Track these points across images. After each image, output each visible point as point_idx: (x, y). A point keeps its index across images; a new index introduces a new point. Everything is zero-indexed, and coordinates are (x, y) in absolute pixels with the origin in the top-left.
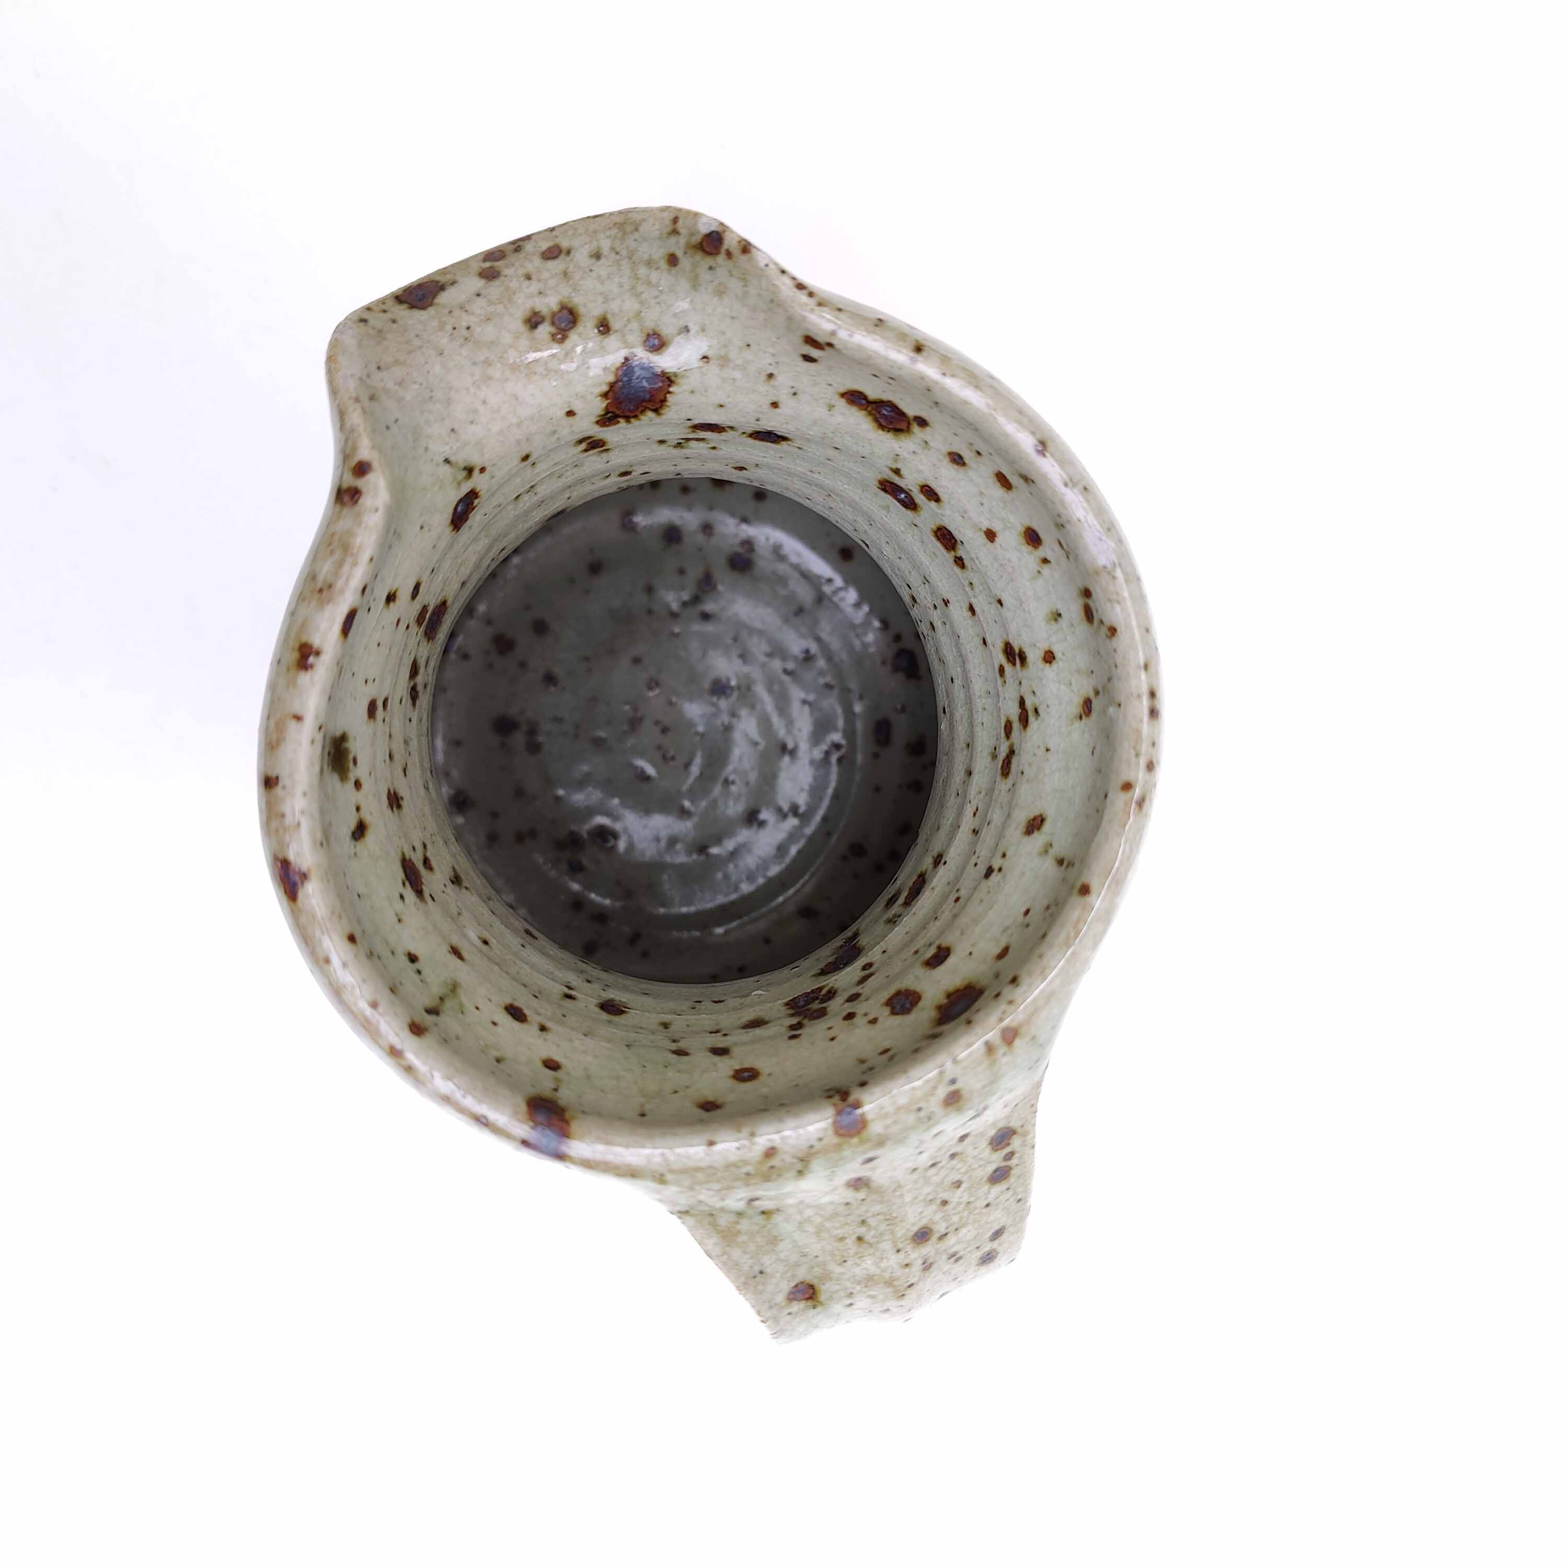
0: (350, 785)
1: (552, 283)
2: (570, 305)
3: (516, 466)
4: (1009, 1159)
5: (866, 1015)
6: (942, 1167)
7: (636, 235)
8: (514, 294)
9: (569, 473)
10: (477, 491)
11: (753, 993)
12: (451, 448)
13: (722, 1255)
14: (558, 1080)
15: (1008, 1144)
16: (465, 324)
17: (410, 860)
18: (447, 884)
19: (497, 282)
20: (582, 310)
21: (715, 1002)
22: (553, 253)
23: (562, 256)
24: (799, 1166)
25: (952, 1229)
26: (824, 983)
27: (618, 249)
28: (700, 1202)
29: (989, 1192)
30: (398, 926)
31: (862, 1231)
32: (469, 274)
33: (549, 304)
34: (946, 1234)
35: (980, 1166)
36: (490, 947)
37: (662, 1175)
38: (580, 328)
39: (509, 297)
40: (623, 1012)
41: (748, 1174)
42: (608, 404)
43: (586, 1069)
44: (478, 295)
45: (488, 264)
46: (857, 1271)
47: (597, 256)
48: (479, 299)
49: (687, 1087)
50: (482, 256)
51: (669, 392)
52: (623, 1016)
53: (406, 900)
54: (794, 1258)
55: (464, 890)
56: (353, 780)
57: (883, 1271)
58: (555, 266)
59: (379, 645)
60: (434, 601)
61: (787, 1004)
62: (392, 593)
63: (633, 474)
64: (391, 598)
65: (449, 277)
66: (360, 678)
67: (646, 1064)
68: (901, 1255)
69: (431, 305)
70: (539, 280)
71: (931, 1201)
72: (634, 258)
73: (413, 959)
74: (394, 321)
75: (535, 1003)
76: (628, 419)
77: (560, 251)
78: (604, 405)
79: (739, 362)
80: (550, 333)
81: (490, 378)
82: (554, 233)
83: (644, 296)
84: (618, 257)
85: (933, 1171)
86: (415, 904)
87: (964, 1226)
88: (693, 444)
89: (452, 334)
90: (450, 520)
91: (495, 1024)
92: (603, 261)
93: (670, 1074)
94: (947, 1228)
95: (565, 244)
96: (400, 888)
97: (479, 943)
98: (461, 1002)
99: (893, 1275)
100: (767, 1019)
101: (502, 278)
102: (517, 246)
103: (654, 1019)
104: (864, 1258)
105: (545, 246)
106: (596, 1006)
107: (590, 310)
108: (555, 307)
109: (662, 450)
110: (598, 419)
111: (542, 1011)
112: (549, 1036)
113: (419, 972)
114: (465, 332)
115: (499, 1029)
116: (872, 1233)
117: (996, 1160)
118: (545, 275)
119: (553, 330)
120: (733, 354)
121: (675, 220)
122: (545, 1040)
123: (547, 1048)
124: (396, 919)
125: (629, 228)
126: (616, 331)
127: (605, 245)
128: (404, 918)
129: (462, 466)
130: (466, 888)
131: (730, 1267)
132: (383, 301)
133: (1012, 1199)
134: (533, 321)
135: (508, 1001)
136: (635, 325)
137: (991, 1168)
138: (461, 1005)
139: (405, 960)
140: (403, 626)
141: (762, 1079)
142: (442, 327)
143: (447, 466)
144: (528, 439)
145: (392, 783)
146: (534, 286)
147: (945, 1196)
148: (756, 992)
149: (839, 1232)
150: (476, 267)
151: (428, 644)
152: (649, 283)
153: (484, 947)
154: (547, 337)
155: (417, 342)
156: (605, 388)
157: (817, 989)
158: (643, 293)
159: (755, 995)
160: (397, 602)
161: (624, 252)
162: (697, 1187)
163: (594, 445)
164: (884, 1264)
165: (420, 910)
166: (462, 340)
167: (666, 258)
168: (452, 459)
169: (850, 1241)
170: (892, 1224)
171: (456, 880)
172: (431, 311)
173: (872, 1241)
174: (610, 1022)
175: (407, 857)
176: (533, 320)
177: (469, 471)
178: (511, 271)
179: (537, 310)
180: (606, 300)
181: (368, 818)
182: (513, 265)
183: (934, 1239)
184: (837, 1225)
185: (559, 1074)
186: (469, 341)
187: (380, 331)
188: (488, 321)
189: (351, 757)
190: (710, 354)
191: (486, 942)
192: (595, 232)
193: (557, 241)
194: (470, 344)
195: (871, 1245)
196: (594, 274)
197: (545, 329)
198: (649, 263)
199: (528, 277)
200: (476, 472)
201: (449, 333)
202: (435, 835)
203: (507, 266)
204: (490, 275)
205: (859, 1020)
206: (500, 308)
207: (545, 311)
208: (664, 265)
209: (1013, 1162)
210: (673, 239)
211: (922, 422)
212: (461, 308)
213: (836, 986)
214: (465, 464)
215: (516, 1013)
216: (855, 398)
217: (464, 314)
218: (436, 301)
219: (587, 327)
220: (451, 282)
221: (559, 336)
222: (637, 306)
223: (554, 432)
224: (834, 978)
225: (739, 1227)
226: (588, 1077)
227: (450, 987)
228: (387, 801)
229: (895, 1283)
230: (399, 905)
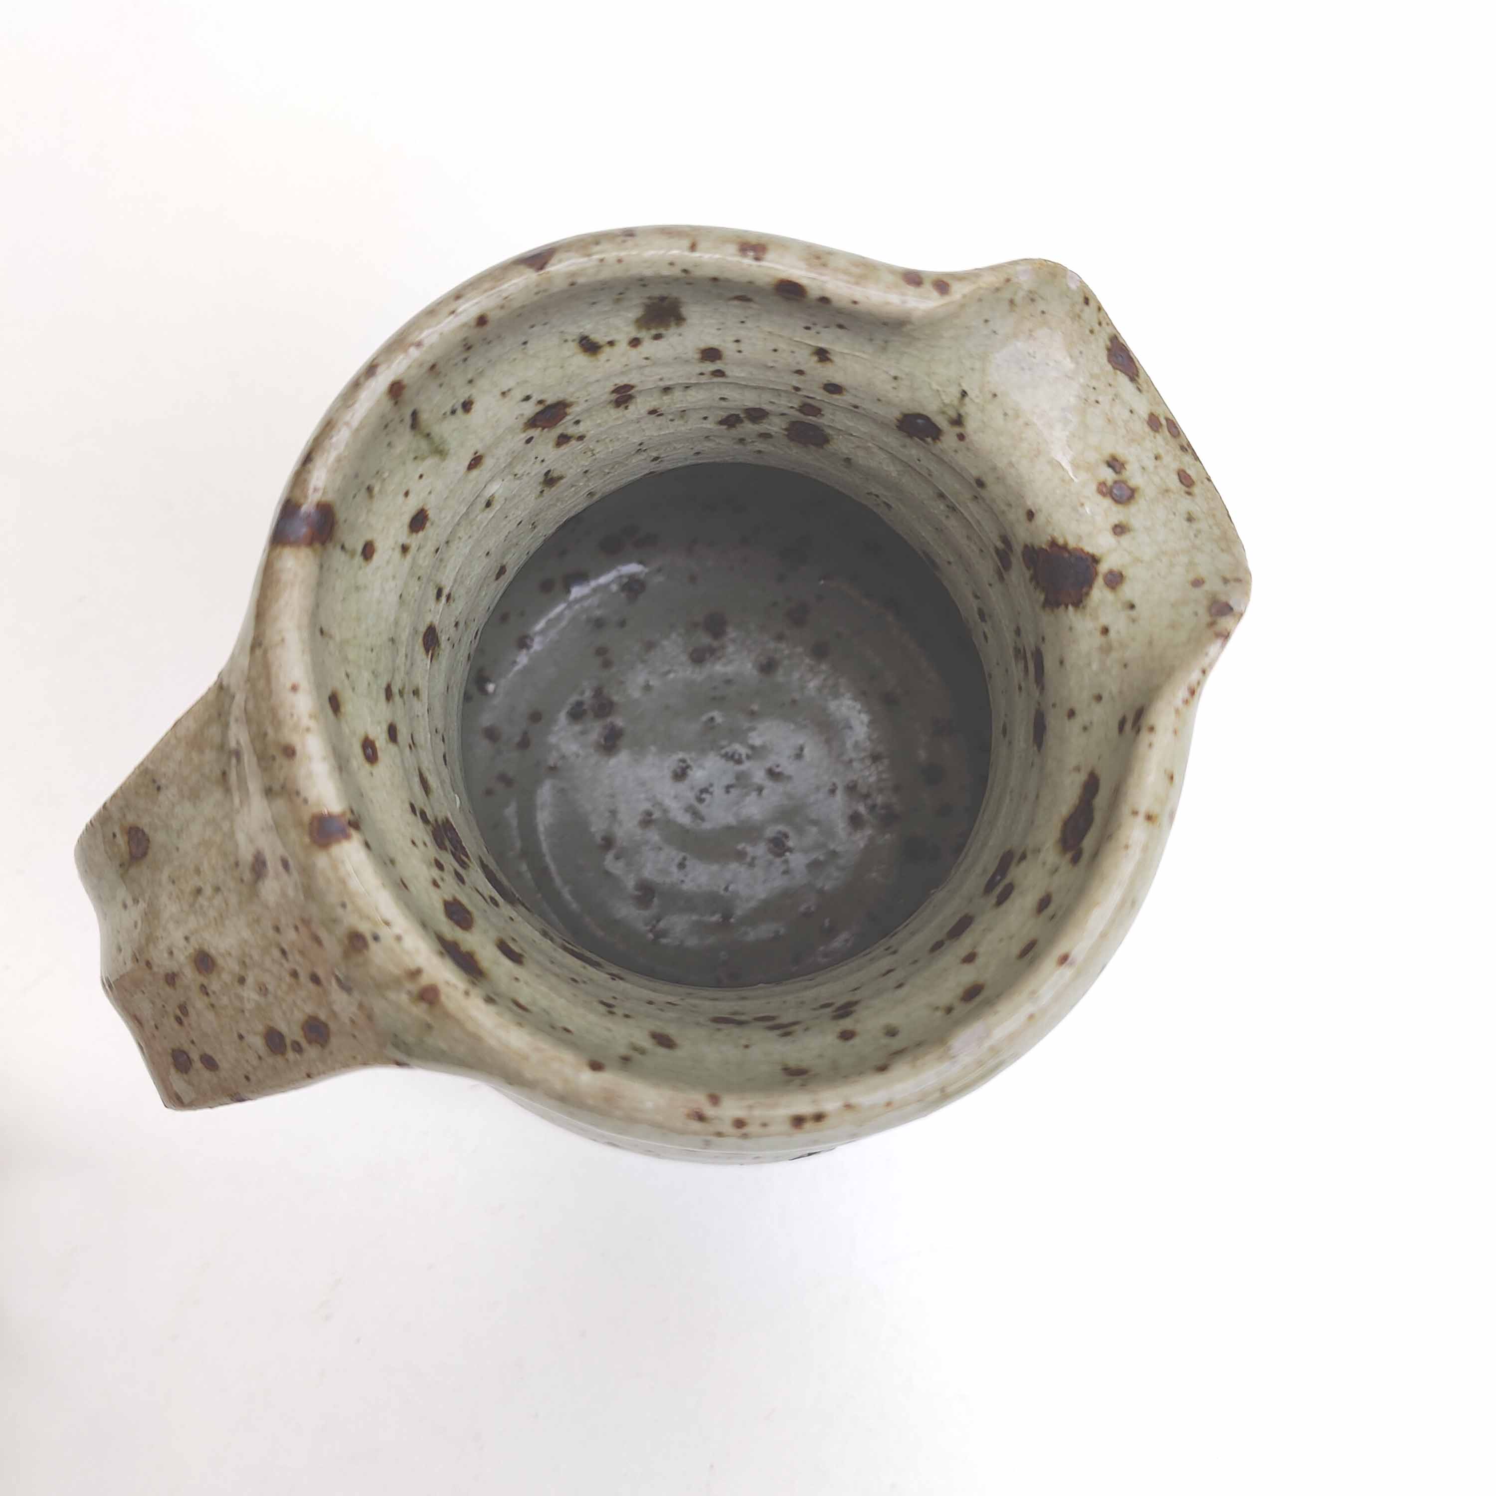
0: (634, 334)
1: (1156, 479)
2: (1136, 495)
3: (971, 474)
4: (294, 1050)
5: (442, 879)
6: (281, 965)
7: (1217, 551)
8: (1139, 444)
9: (974, 547)
10: (942, 438)
11: (456, 796)
12: (977, 397)
13: (176, 737)
14: (353, 554)
15: (310, 1042)
16: (1100, 399)
17: (565, 414)
18: (544, 464)
19: (1147, 429)
20: (1133, 508)
21: (444, 756)
22: (1185, 479)
23: (1184, 488)
24: (276, 787)
25: (213, 999)
26: (472, 860)
27: (1200, 536)
28: (233, 697)
29: (255, 1034)
30: (497, 392)
31: (208, 891)
32: (1151, 405)
33: (1134, 477)
34: (207, 994)
35: (284, 1013)
36: (483, 511)
37: (260, 645)
38: (1115, 508)
39: (1134, 440)
40: (427, 651)
41: (265, 734)
42: (1046, 550)
43: (366, 587)
44: (1131, 412)
45: (1164, 422)
46: (164, 899)
47: (1190, 519)
48: (1128, 413)
49: (353, 689)
50: (1170, 417)
51: (1067, 607)
52: (422, 650)
53: (524, 403)
54: (175, 824)
55: (539, 488)
56: (639, 336)
57: (165, 929)
58: (1173, 482)
59: (775, 350)
60: (826, 423)
61: (447, 820)
62: (828, 355)
63: (983, 624)
64: (822, 355)
65: (1144, 387)
66: (742, 333)
67: (374, 653)
68: (182, 943)
69: (1114, 368)
70: (1156, 467)
71: (244, 963)
72: (1194, 551)
73: (467, 406)
74: (1092, 332)
75: (430, 547)
76: (1034, 578)
77: (1188, 486)
78: (1044, 546)
79: (1109, 663)
80: (1106, 480)
82: (1206, 481)
83: (1158, 563)
84: (1192, 537)
85: (276, 953)
86: (522, 415)
87: (217, 1014)
88: (1021, 665)
89: (1088, 386)
90: (907, 412)
91: (407, 494)
92: (1186, 524)
93: (366, 675)
94: (214, 993)
95: (1196, 490)
96: (536, 397)
97: (487, 494)
98: (426, 457)
99: (160, 941)
100: (430, 796)
101: (1152, 433)
102: (1186, 448)
103: (421, 680)
104: (177, 901)
105: (1191, 472)
106: (432, 623)
107: (1135, 514)
108: (1132, 483)
109: (1009, 637)
110: (1029, 545)
111: (422, 554)
112: (397, 553)
113: (453, 412)
114: (1092, 398)
115: (401, 497)
116: (206, 903)
117: (292, 1031)
118: (1162, 473)
119: (1110, 483)
120: (1114, 655)
121: (1238, 580)
122: (393, 549)
123: (385, 550)
124: (505, 389)
125: (1222, 544)
126: (1119, 542)
127: (1203, 525)
128: (506, 400)
129: (962, 412)
130: (542, 492)
131: (162, 751)
132: (1110, 323)
133: (250, 1068)
134: (1114, 464)
135: (431, 514)
136: (1128, 560)
137: (283, 1027)
138: (423, 459)
139: (463, 396)
140: (795, 381)
141: (367, 766)
142: (1093, 376)
143: (959, 395)
144: (998, 478)
145: (640, 392)
146: (1150, 463)
147: (250, 980)
148: (457, 798)
149: (205, 867)
150: (1159, 412)
151: (783, 429)
152: (1171, 566)
153: (482, 502)
154: (1102, 478)
155: (1075, 352)
156: (1061, 541)
157: (466, 852)
158: (1161, 561)
159: (455, 797)
160: (819, 365)
161: (1198, 542)
162: (248, 686)
163: (1004, 556)
164: (171, 926)
165: (516, 421)
166: (1084, 396)
167: (1199, 578)
168: (967, 400)
169: (196, 881)
170: (216, 924)
171: (550, 480)
172: (1109, 367)
173: (197, 906)
174: (416, 631)
175: (568, 410)
176: (1116, 463)
177: (958, 421)
178: (1161, 442)
179: (1127, 466)
180: (1147, 530)
181: (603, 356)
182: (1167, 444)
183: (201, 979)
184: (214, 861)
185: (359, 559)
186: (1085, 403)
187: (1079, 317)
188: (1107, 421)
189: (662, 331)
190: (1112, 634)
191: (488, 504)
192: (1214, 516)
193: (1198, 484)
194: (1083, 405)
195: (192, 905)
196: (1172, 516)
197: (1109, 475)
198: (1191, 564)
199: (1157, 458)
200: (958, 430)
201: (1089, 384)
202: (594, 455)
203: (1164, 439)
204: (1154, 422)
205: (435, 873)
206: (1122, 431)
207: (1126, 474)
208: (1191, 577)
209: (291, 1055)
210: (1218, 581)
211: (1075, 860)
212: (1116, 395)
213: (470, 869)
214: (963, 414)
215: (419, 521)
216: (1092, 785)
217: (1110, 397)
218: (1119, 372)
219: (1117, 514)
220: (1140, 388)
221: (1104, 490)
222: (1147, 558)
223: (1010, 505)
224: (479, 870)
225: (207, 751)
226: (357, 588)
227: (441, 447)
228: (622, 384)
229: (151, 946)
230: (518, 394)
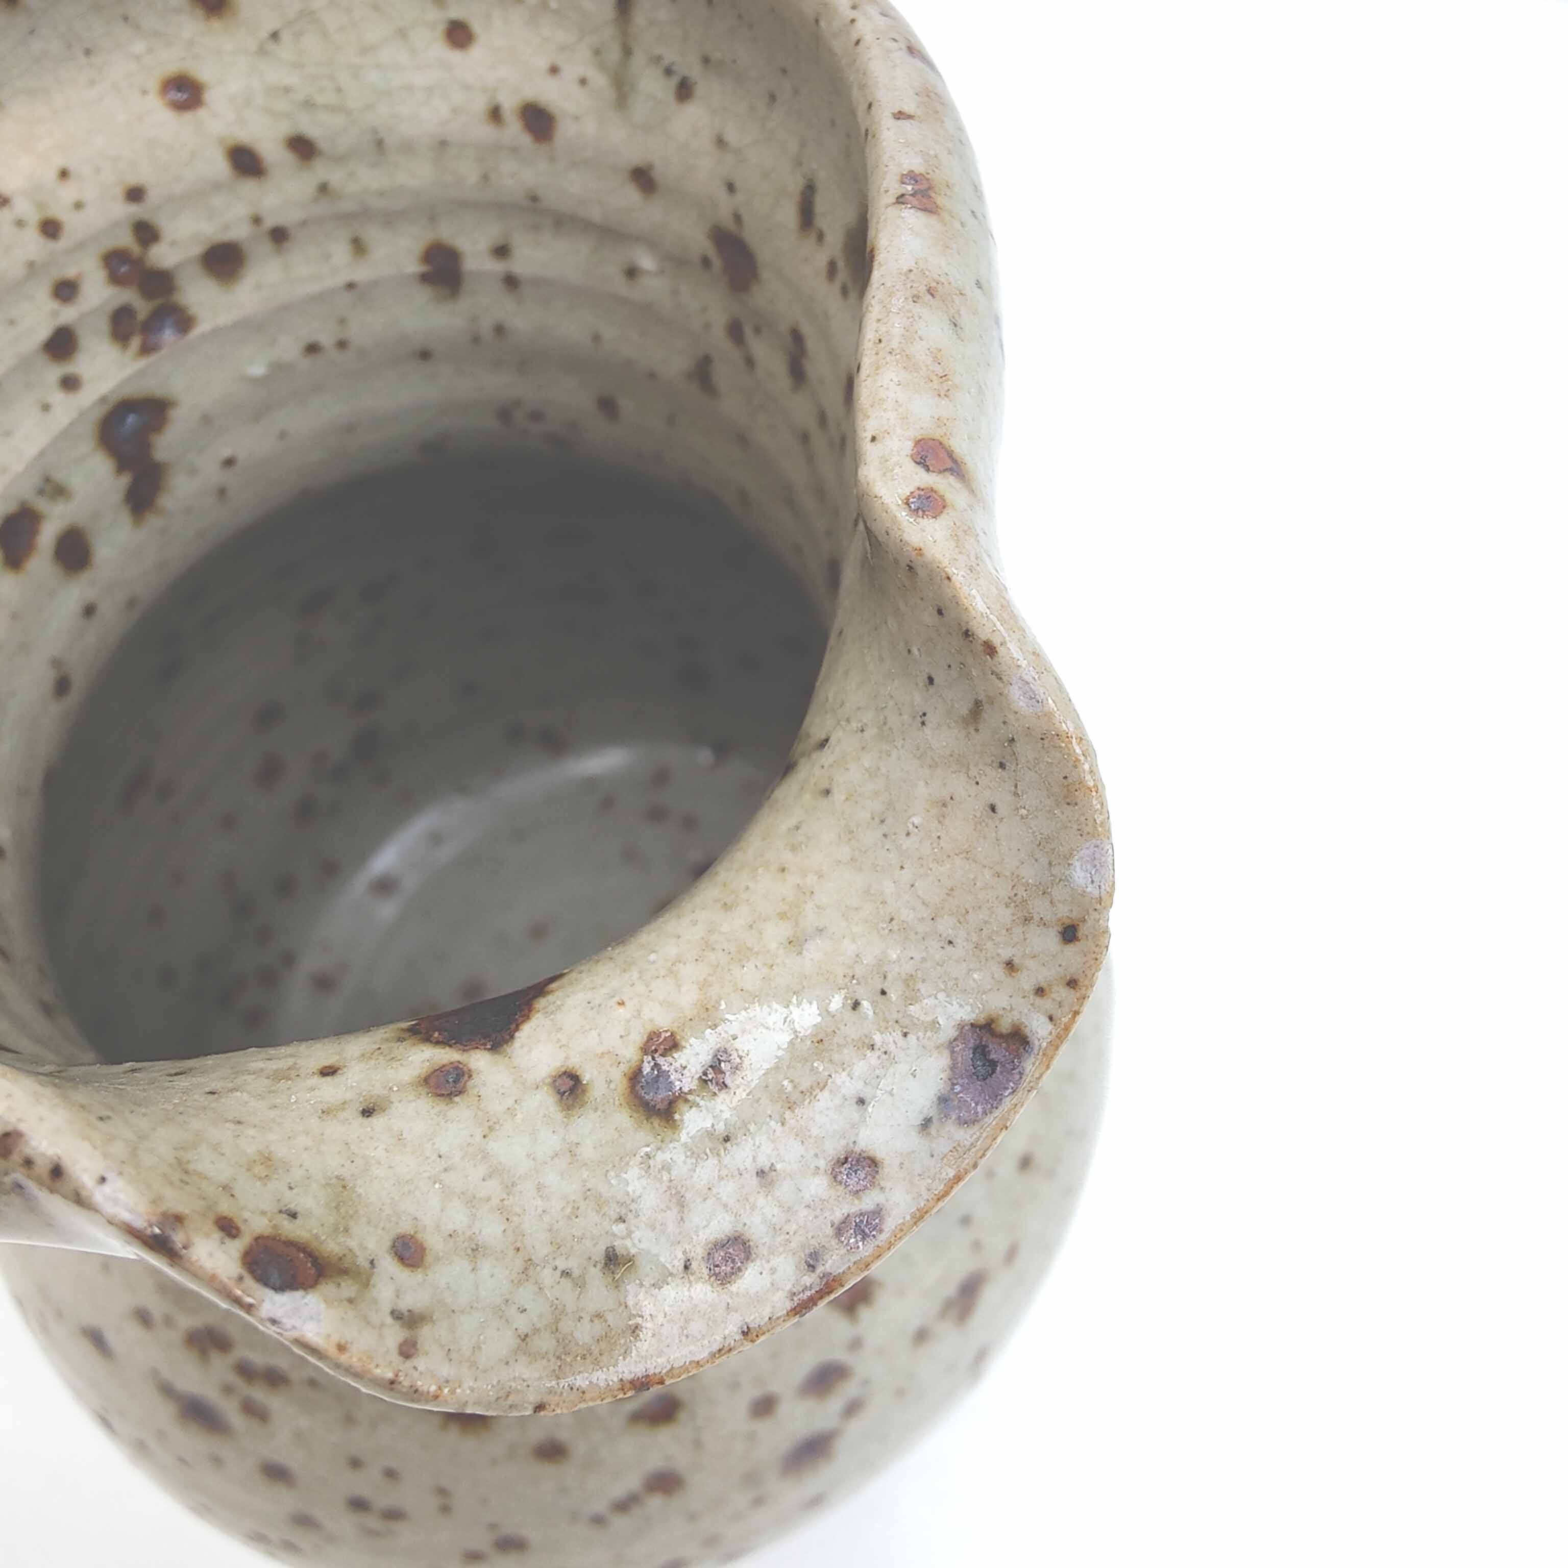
7: (522, 1324)
20: (624, 1118)
22: (726, 1257)
23: (702, 1254)
27: (566, 1283)
33: (698, 1119)
38: (620, 1075)
44: (862, 1105)
47: (614, 1261)
69: (956, 1040)
72: (519, 1263)
77: (709, 1265)
81: (782, 916)
83: (482, 1170)
84: (562, 1264)
92: (597, 1250)
107: (603, 1119)
108: (683, 1114)
114: (859, 992)
118: (727, 1190)
125: (545, 1343)
136: (496, 1107)
152: (471, 1201)
155: (946, 925)
158: (485, 1178)
161: (547, 1276)
167: (429, 1259)
180: (572, 1151)
186: (847, 977)
187: (1022, 913)
194: (842, 972)
198: (475, 1249)
208: (434, 1243)
210: (411, 1301)
218: (947, 1057)
219: (606, 1081)
221: (658, 1046)
222: (495, 1146)
